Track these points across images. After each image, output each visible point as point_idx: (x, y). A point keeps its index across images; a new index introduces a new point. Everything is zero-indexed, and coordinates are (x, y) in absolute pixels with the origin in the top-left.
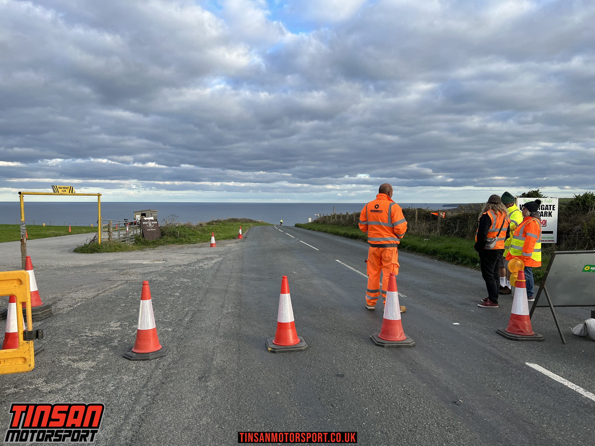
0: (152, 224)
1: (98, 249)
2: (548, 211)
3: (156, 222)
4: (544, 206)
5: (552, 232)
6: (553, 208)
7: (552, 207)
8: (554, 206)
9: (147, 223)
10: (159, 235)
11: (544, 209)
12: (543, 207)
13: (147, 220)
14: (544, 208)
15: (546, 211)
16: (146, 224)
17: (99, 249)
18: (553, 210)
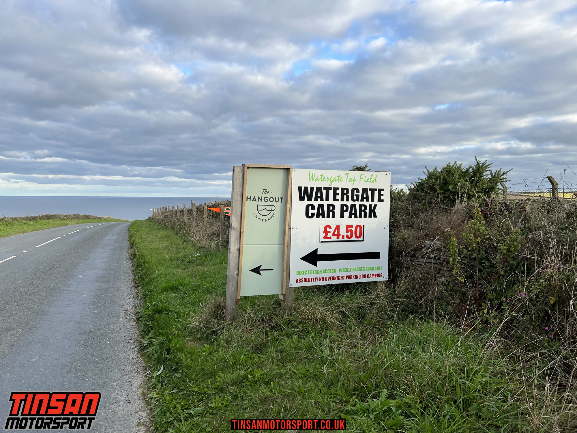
2: (367, 204)
5: (376, 255)
6: (380, 195)
7: (376, 193)
8: (380, 190)
11: (358, 200)
12: (355, 193)
14: (358, 196)
15: (362, 203)
18: (380, 200)
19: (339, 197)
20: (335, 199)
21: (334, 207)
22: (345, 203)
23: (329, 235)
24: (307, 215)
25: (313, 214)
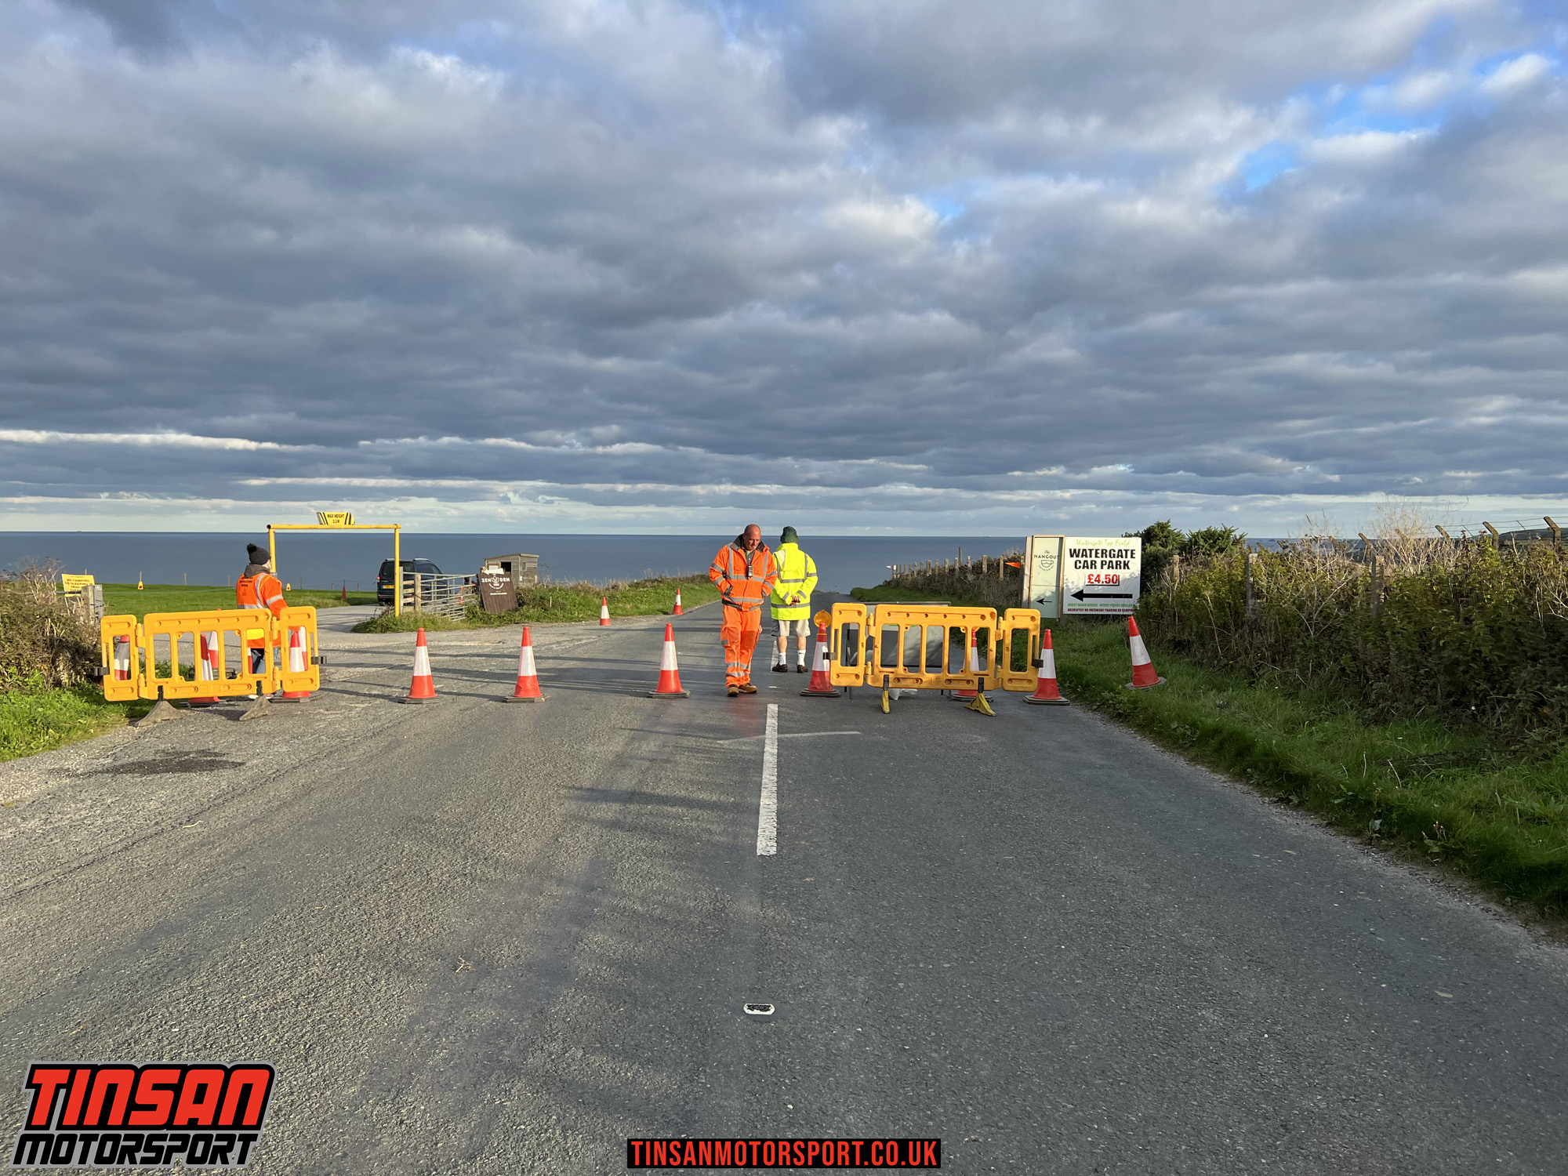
0: (500, 583)
1: (394, 627)
2: (1122, 560)
3: (508, 580)
4: (1114, 551)
5: (1130, 596)
6: (1132, 554)
7: (1129, 553)
8: (1132, 551)
9: (490, 580)
10: (513, 605)
11: (1114, 557)
12: (1112, 552)
13: (491, 575)
14: (1114, 555)
15: (1118, 559)
16: (489, 583)
17: (396, 625)
18: (1132, 557)
19: (1100, 555)
20: (1096, 557)
21: (1095, 562)
22: (1104, 559)
23: (1092, 581)
24: (1076, 567)
25: (1080, 567)
